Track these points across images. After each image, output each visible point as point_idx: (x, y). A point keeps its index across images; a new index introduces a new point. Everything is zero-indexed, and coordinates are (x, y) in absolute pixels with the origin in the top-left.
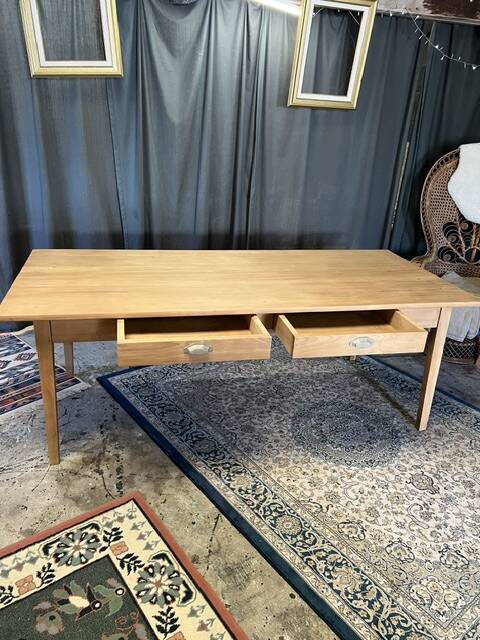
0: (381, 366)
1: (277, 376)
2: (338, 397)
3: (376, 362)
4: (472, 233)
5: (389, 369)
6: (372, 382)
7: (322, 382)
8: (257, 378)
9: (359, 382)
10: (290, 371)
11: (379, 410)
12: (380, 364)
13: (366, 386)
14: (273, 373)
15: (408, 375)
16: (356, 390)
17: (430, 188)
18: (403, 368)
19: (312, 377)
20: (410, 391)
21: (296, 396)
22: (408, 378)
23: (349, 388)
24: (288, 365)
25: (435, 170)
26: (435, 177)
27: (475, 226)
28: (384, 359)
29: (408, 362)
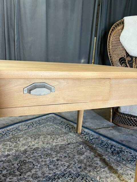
0: (96, 136)
1: (25, 151)
2: (68, 166)
3: (93, 133)
4: (133, 62)
5: (101, 137)
6: (92, 149)
7: (58, 152)
8: (8, 155)
9: (84, 149)
10: (36, 146)
11: (100, 178)
12: (95, 134)
13: (88, 153)
14: (22, 149)
15: (113, 140)
16: (82, 158)
17: (111, 39)
18: (109, 136)
19: (51, 149)
20: (118, 153)
21: (33, 171)
22: (114, 143)
23: (77, 156)
24: (36, 141)
25: (113, 30)
26: (113, 33)
27: (134, 59)
28: (97, 131)
29: (111, 131)
